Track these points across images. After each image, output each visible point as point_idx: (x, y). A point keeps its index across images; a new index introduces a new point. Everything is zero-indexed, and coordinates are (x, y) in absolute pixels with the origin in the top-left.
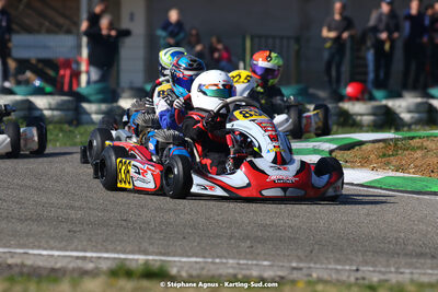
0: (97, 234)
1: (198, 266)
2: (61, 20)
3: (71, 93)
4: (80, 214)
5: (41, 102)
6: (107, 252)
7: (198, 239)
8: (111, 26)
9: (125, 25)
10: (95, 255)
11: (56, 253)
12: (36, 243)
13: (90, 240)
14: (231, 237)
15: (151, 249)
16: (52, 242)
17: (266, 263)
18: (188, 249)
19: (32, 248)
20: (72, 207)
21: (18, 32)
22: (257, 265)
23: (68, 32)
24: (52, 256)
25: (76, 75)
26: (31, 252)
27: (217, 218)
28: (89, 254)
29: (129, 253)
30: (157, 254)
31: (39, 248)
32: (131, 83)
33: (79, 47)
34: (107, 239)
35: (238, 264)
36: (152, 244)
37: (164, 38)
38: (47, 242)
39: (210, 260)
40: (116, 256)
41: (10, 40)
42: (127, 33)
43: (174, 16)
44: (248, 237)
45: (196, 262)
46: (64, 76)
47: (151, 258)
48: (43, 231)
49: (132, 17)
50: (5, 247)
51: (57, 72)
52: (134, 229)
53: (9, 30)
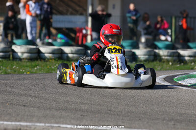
0: (95, 117)
2: (78, 8)
3: (82, 45)
4: (86, 107)
5: (67, 50)
7: (147, 120)
9: (110, 11)
12: (64, 121)
13: (92, 120)
14: (164, 119)
16: (72, 121)
18: (141, 125)
19: (63, 124)
20: (83, 103)
21: (56, 14)
23: (81, 14)
25: (85, 36)
27: (156, 109)
31: (66, 124)
33: (87, 22)
34: (100, 120)
41: (51, 18)
44: (172, 120)
46: (79, 37)
48: (68, 115)
49: (114, 7)
50: (48, 123)
51: (76, 34)
52: (114, 115)
53: (51, 13)
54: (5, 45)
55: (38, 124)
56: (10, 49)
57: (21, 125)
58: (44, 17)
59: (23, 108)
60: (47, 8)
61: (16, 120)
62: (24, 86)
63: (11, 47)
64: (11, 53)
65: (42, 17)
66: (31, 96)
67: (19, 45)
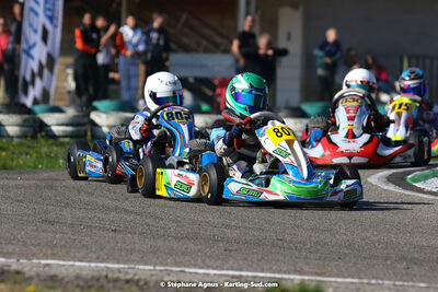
0: (253, 253)
1: (354, 287)
2: (218, 40)
4: (235, 234)
5: (199, 121)
6: (262, 271)
7: (354, 260)
8: (269, 46)
9: (282, 44)
10: (250, 274)
11: (212, 272)
12: (192, 262)
13: (246, 259)
14: (387, 259)
15: (306, 269)
16: (207, 261)
17: (422, 285)
18: (343, 269)
19: (189, 267)
20: (228, 226)
21: (175, 51)
22: (413, 286)
24: (208, 275)
26: (187, 270)
27: (373, 238)
28: (244, 274)
29: (285, 273)
30: (312, 274)
31: (195, 266)
32: (287, 102)
34: (263, 258)
35: (395, 285)
36: (307, 264)
37: (322, 57)
38: (204, 261)
39: (365, 281)
40: (272, 275)
41: (167, 59)
42: (284, 52)
43: (331, 35)
44: (403, 259)
45: (352, 283)
46: (220, 95)
47: (306, 278)
48: (199, 250)
49: (289, 36)
50: (161, 265)
51: (214, 91)
52: (290, 248)
53: (167, 49)
54: (78, 111)
55: (141, 267)
56: (86, 120)
57: (108, 268)
58: (152, 57)
59: (112, 234)
60: (158, 39)
61: (98, 260)
62: (114, 193)
63: (88, 115)
64: (88, 127)
65: (149, 56)
66: (126, 211)
67: (105, 112)
